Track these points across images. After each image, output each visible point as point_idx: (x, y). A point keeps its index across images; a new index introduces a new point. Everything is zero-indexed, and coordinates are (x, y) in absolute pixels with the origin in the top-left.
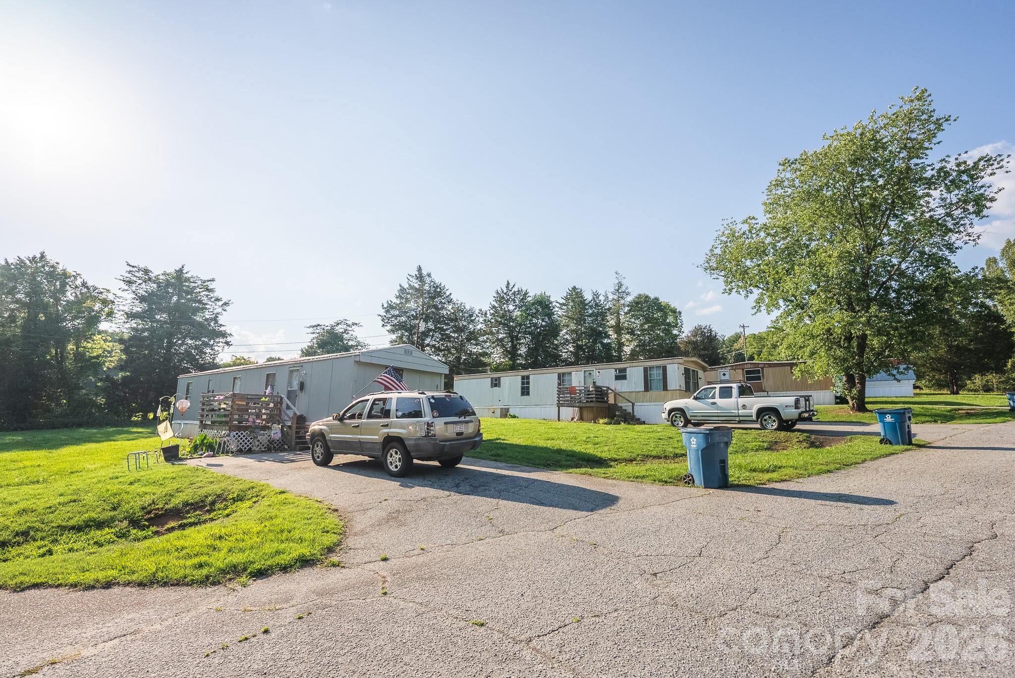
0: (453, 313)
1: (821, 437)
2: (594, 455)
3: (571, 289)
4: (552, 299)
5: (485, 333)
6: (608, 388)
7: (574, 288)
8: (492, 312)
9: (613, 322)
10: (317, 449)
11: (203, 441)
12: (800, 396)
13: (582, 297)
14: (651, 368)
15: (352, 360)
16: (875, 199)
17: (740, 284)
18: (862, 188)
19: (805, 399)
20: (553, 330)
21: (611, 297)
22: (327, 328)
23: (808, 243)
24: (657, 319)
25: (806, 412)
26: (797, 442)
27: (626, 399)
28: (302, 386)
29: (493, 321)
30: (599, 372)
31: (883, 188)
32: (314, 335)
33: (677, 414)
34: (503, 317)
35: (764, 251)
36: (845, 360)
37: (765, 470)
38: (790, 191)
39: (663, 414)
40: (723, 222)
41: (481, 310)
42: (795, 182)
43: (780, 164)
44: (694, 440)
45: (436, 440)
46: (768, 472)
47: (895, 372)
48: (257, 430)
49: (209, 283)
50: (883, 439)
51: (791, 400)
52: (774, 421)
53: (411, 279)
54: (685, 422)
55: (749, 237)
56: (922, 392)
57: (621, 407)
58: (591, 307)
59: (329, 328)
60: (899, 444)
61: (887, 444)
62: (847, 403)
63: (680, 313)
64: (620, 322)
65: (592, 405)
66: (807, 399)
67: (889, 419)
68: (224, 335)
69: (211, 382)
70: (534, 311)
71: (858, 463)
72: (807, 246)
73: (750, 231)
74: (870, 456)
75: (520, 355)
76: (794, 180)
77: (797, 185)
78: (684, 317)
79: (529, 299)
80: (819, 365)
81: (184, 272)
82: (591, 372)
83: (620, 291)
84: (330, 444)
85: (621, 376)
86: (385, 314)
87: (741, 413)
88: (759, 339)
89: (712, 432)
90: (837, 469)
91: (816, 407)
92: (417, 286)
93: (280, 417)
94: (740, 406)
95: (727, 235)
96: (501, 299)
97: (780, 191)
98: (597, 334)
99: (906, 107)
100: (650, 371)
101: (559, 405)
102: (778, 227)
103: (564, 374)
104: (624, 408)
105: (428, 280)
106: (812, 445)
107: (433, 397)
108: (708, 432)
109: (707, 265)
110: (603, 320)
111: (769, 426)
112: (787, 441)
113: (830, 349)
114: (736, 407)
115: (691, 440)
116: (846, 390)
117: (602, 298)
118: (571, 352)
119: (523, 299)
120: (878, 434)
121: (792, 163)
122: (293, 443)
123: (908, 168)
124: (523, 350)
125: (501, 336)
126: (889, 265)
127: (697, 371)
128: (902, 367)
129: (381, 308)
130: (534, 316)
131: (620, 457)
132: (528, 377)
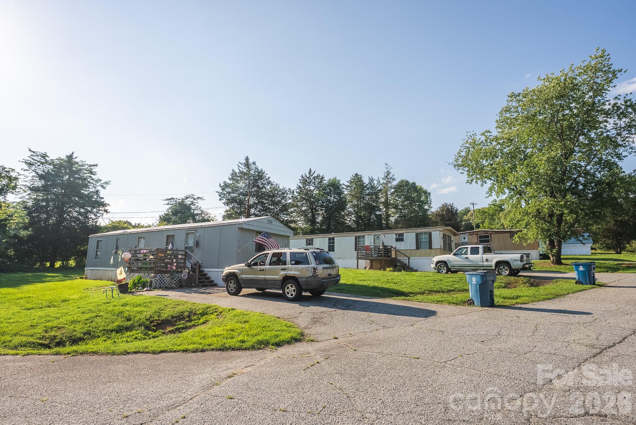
0: (271, 191)
1: (537, 280)
2: (399, 290)
3: (354, 175)
4: (341, 183)
5: (293, 206)
6: (392, 247)
7: (357, 175)
8: (298, 190)
9: (383, 200)
10: (230, 285)
11: (139, 280)
12: (524, 254)
13: (362, 181)
14: (421, 233)
15: (237, 227)
16: (571, 123)
17: (478, 177)
18: (563, 115)
19: (527, 255)
20: (342, 204)
21: (382, 181)
22: (179, 201)
23: (524, 150)
24: (413, 198)
25: (527, 264)
26: (523, 283)
27: (404, 255)
28: (197, 244)
29: (298, 197)
30: (384, 236)
31: (577, 115)
32: (169, 206)
33: (442, 265)
34: (306, 195)
35: (495, 155)
36: (549, 230)
37: (511, 298)
38: (515, 115)
39: (432, 265)
40: (467, 134)
41: (290, 189)
42: (518, 109)
43: (509, 97)
44: (474, 279)
45: (319, 278)
46: (513, 299)
47: (581, 238)
48: (175, 274)
49: (93, 167)
50: (578, 281)
51: (518, 256)
52: (507, 270)
53: (241, 166)
54: (447, 270)
55: (485, 144)
56: (596, 252)
57: (400, 260)
58: (368, 189)
59: (180, 201)
60: (587, 284)
61: (580, 284)
62: (549, 258)
63: (430, 194)
64: (388, 200)
65: (381, 258)
66: (528, 255)
67: (581, 268)
68: (104, 205)
69: (119, 240)
70: (328, 191)
71: (565, 295)
72: (524, 152)
73: (486, 141)
74: (571, 291)
75: (318, 223)
76: (517, 108)
77: (519, 111)
78: (432, 197)
79: (325, 182)
80: (531, 234)
81: (74, 157)
82: (379, 236)
83: (388, 177)
84: (241, 281)
85: (400, 239)
86: (221, 191)
87: (485, 264)
88: (482, 212)
89: (486, 274)
90: (554, 298)
91: (532, 261)
92: (245, 171)
93: (185, 264)
94: (484, 260)
95: (469, 143)
96: (305, 181)
97: (508, 115)
98: (371, 209)
99: (593, 63)
100: (420, 236)
101: (358, 258)
102: (505, 139)
103: (359, 237)
104: (402, 261)
105: (253, 167)
106: (532, 285)
107: (314, 252)
108: (483, 274)
109: (455, 163)
110: (376, 198)
111: (503, 273)
112: (516, 282)
113: (538, 223)
114: (482, 260)
115: (472, 279)
116: (549, 250)
117: (375, 182)
118: (353, 221)
119: (320, 182)
120: (574, 279)
121: (517, 96)
122: (197, 282)
123: (594, 103)
124: (319, 219)
125: (303, 209)
126: (578, 166)
127: (451, 236)
128: (586, 235)
129: (219, 186)
130: (328, 194)
131: (414, 291)
132: (333, 239)
